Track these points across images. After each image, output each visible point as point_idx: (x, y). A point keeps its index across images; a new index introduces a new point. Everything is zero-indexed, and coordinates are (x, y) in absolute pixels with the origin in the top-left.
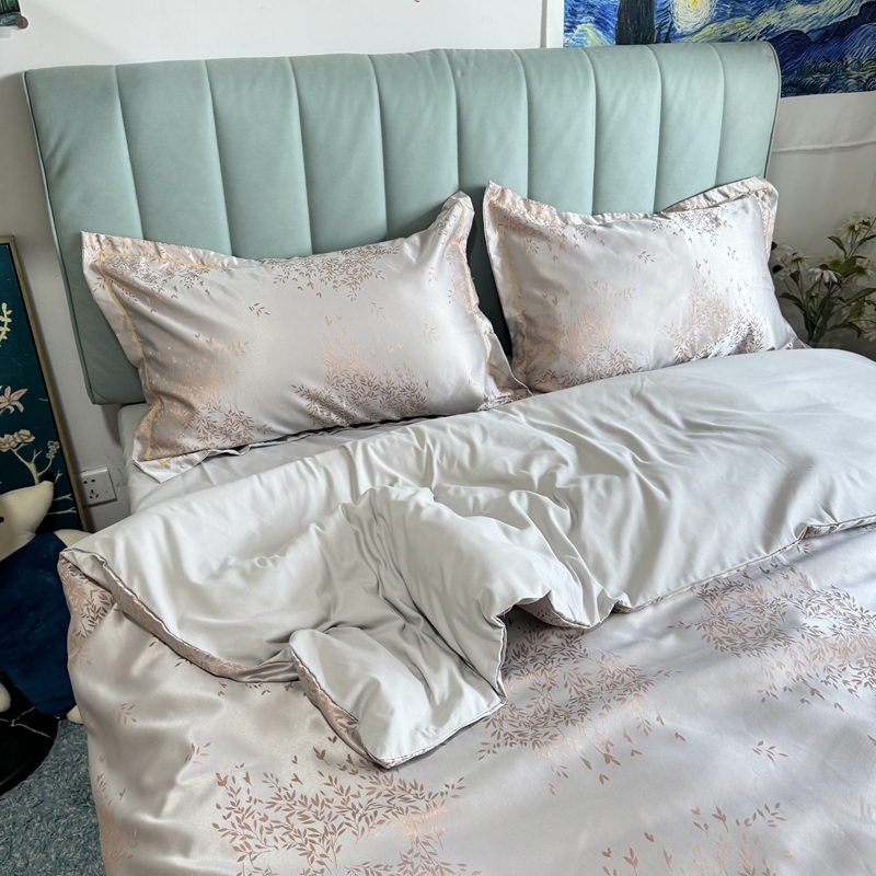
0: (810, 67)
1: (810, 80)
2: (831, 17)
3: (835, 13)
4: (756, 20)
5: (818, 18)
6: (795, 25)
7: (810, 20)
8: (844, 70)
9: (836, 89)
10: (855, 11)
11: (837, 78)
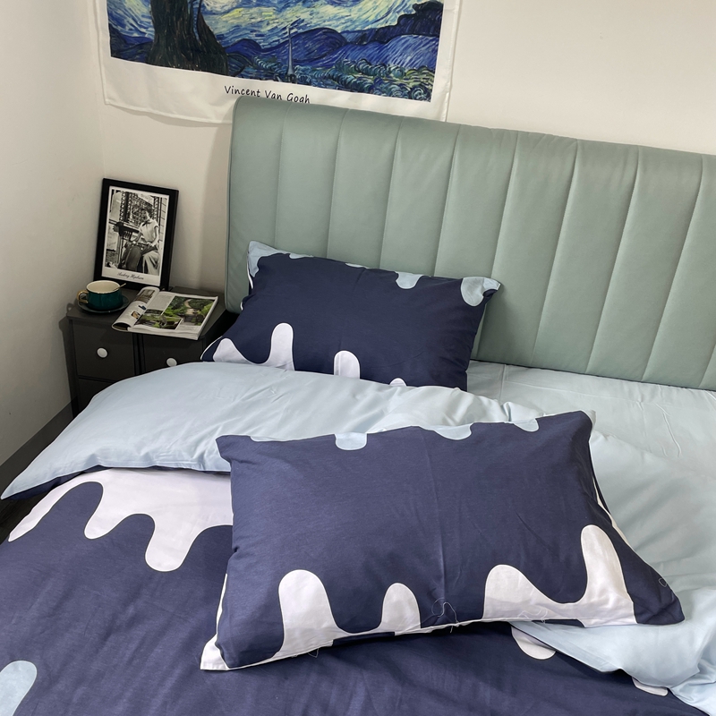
0: (349, 65)
1: (350, 77)
2: (367, 22)
3: (371, 19)
4: (284, 13)
5: (353, 21)
6: (327, 23)
7: (343, 21)
8: (388, 76)
9: (381, 92)
10: (393, 20)
11: (381, 82)
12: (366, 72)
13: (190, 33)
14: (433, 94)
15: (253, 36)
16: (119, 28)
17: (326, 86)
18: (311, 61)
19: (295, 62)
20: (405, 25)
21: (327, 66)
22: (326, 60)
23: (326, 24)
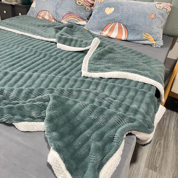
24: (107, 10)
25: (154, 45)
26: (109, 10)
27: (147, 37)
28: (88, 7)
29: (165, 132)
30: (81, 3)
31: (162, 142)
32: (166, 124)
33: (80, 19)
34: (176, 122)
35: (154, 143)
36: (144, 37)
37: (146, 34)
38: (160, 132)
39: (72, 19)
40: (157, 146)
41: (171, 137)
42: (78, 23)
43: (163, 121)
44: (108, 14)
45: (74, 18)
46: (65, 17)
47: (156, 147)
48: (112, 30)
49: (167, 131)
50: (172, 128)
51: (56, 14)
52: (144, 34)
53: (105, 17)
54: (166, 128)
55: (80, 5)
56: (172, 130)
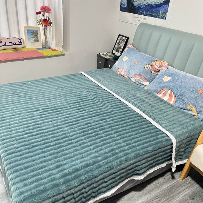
12: (156, 13)
13: (131, 6)
14: (166, 18)
15: (140, 6)
16: (121, 5)
17: (149, 16)
18: (148, 11)
19: (146, 11)
20: (164, 3)
21: (150, 12)
22: (150, 11)
23: (151, 3)
24: (165, 78)
25: (196, 116)
26: (166, 78)
27: (191, 108)
28: (154, 72)
29: (173, 195)
30: (149, 68)
31: (163, 200)
32: (179, 190)
33: (144, 80)
34: (191, 192)
35: (155, 197)
36: (188, 108)
37: (190, 105)
38: (168, 193)
39: (138, 78)
40: (156, 200)
41: (175, 201)
42: (142, 83)
43: (179, 186)
44: (164, 81)
45: (140, 78)
46: (133, 76)
47: (154, 201)
48: (164, 95)
49: (176, 195)
50: (183, 195)
51: (129, 72)
52: (188, 105)
53: (161, 83)
54: (176, 193)
55: (148, 69)
56: (181, 196)
